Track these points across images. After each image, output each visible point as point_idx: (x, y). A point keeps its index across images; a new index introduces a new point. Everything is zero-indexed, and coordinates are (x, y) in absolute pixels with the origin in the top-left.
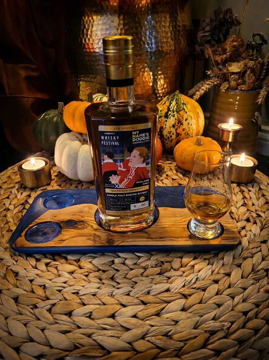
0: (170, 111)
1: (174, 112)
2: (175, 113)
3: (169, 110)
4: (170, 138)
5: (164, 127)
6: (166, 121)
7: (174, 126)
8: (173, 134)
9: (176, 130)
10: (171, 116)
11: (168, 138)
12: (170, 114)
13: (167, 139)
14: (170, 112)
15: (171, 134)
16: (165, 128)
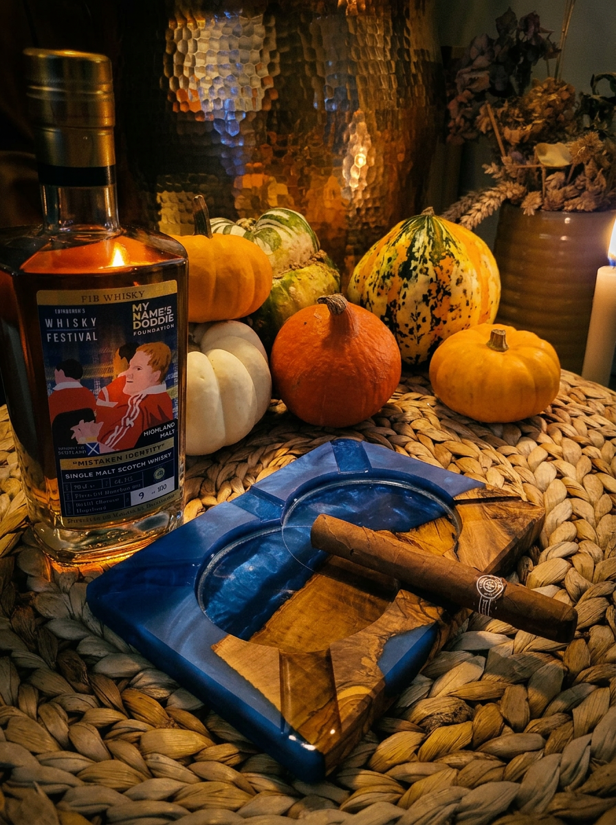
0: (416, 259)
1: (425, 261)
2: (429, 264)
3: (411, 256)
4: (415, 330)
5: (401, 301)
6: (406, 286)
7: (426, 299)
8: (424, 320)
9: (433, 308)
10: (418, 271)
11: (411, 331)
12: (415, 268)
13: (408, 334)
14: (413, 263)
15: (420, 321)
16: (404, 303)
